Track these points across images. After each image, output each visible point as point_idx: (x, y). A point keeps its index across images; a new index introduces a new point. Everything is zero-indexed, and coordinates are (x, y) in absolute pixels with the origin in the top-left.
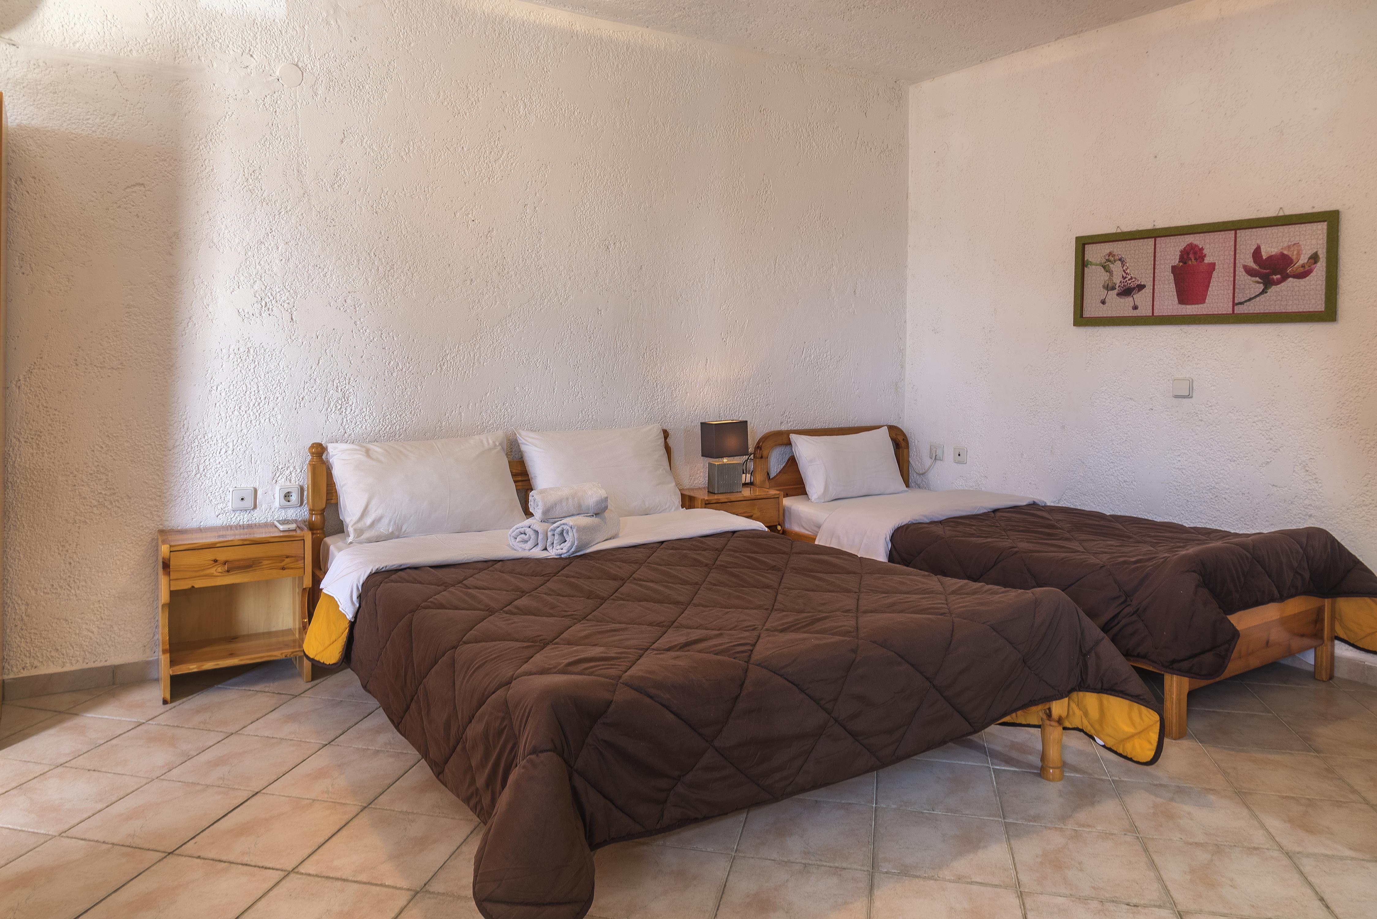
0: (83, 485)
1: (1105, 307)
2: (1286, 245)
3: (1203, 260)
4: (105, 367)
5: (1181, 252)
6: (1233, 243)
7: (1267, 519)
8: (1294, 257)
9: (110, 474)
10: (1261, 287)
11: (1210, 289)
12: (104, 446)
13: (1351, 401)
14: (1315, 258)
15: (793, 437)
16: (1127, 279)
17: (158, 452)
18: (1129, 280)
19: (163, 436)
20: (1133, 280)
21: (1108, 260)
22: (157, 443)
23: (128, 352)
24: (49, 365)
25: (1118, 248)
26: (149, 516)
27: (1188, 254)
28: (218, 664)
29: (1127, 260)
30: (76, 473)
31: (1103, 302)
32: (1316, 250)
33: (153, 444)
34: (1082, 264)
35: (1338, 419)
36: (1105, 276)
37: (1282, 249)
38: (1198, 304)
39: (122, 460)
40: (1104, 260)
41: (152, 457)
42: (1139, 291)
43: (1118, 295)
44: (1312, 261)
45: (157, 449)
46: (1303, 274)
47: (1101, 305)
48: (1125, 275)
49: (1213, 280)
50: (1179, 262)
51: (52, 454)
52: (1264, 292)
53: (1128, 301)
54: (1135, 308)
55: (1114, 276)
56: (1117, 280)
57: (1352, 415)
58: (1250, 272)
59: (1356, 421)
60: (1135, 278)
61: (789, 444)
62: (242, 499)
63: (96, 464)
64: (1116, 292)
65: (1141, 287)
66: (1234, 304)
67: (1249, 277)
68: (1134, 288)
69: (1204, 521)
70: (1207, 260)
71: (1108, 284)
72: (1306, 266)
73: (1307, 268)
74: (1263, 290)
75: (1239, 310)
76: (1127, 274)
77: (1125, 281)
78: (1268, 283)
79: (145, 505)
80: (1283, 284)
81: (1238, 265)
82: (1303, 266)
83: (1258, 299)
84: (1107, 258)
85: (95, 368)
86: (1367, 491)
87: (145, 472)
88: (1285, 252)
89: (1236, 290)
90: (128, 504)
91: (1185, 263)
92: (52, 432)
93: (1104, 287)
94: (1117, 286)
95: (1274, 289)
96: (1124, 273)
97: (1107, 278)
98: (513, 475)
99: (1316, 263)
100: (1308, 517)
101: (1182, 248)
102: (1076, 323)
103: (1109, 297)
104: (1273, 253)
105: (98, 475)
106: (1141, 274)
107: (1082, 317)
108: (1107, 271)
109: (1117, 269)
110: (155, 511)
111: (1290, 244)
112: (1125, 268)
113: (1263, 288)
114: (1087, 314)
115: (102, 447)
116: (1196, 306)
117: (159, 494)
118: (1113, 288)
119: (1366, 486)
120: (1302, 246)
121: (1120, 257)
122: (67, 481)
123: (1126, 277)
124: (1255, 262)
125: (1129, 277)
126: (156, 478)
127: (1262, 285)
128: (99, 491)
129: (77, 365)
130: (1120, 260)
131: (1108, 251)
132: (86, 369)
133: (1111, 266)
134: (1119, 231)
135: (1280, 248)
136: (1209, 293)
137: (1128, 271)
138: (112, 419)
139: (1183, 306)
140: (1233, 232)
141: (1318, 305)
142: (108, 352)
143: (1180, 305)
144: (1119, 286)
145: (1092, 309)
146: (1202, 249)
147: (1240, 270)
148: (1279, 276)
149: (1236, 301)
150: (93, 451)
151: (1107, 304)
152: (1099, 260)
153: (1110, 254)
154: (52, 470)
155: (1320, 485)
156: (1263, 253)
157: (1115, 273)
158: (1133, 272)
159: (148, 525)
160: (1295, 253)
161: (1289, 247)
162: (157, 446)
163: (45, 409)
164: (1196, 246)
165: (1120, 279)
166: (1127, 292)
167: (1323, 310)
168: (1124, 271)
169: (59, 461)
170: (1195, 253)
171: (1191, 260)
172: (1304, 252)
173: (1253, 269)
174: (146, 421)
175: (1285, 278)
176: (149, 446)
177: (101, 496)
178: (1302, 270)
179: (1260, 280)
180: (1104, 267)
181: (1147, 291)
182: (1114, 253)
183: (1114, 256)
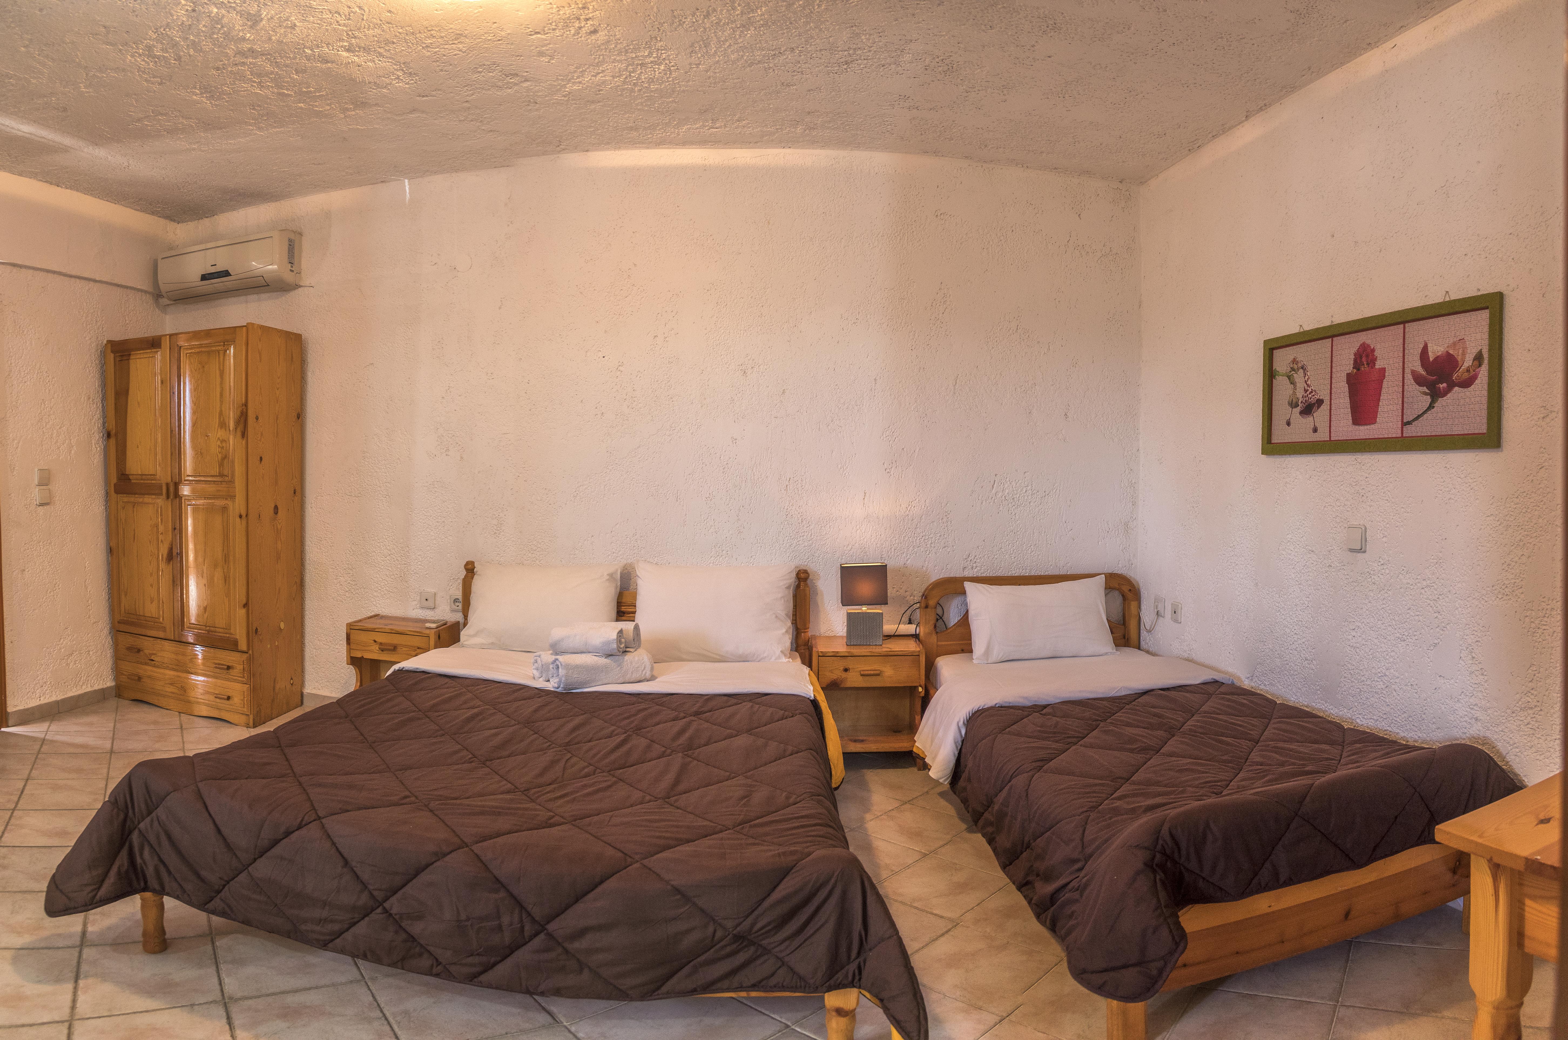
1: (1290, 429)
2: (1452, 341)
3: (1374, 364)
5: (1355, 355)
6: (1402, 341)
7: (1434, 720)
8: (1459, 359)
10: (1428, 399)
11: (1381, 404)
13: (1516, 562)
14: (1479, 358)
15: (968, 584)
16: (1308, 392)
18: (1310, 393)
20: (1313, 394)
21: (1293, 369)
25: (1300, 353)
27: (1361, 357)
29: (1309, 367)
31: (1288, 423)
32: (1480, 348)
34: (1270, 375)
35: (1503, 587)
36: (1289, 390)
37: (1448, 347)
38: (1370, 424)
40: (1289, 369)
42: (1319, 407)
43: (1301, 413)
44: (1476, 363)
46: (1467, 383)
47: (1287, 426)
48: (1306, 388)
49: (1383, 391)
50: (1353, 368)
52: (1431, 407)
53: (1309, 421)
54: (1315, 430)
55: (1298, 389)
56: (1300, 393)
57: (1517, 581)
58: (1419, 380)
59: (1520, 591)
60: (1315, 391)
61: (964, 591)
64: (1298, 409)
65: (1320, 402)
66: (1404, 424)
67: (1417, 387)
68: (1314, 404)
69: (1375, 717)
70: (1379, 364)
71: (1292, 400)
72: (1471, 371)
73: (1472, 373)
74: (1431, 404)
75: (1410, 431)
76: (1308, 386)
77: (1306, 394)
78: (1435, 395)
80: (1449, 395)
81: (1407, 371)
82: (1468, 371)
83: (1425, 416)
84: (1292, 366)
86: (1532, 689)
88: (1451, 352)
89: (1405, 405)
91: (1358, 370)
93: (1289, 403)
94: (1300, 401)
95: (1441, 402)
96: (1306, 386)
97: (1292, 391)
99: (1480, 365)
100: (1474, 720)
101: (1355, 349)
102: (1267, 452)
103: (1293, 417)
104: (1440, 353)
106: (1320, 385)
107: (1272, 443)
108: (1291, 383)
109: (1299, 379)
111: (1455, 340)
112: (1306, 378)
113: (1430, 400)
114: (1277, 440)
116: (1368, 427)
118: (1297, 405)
119: (1530, 682)
120: (1467, 343)
121: (1302, 363)
123: (1307, 390)
124: (1423, 365)
125: (1310, 390)
127: (1429, 397)
130: (1302, 368)
131: (1290, 358)
133: (1295, 375)
134: (1300, 331)
135: (1446, 346)
136: (1379, 410)
137: (1309, 382)
139: (1357, 427)
140: (1402, 326)
141: (1481, 424)
143: (1354, 426)
144: (1304, 402)
145: (1279, 432)
146: (1373, 350)
147: (1409, 377)
148: (1445, 385)
149: (1405, 421)
151: (1291, 426)
152: (1285, 368)
153: (1294, 361)
155: (1486, 678)
156: (1430, 354)
157: (1298, 385)
158: (1314, 385)
160: (1461, 351)
161: (1454, 344)
164: (1369, 346)
165: (1303, 392)
166: (1308, 409)
167: (1488, 431)
168: (1306, 382)
170: (1367, 356)
171: (1363, 365)
172: (1469, 351)
173: (1421, 375)
175: (1451, 386)
178: (1466, 375)
179: (1427, 391)
180: (1289, 377)
181: (1325, 408)
182: (1297, 359)
183: (1297, 363)
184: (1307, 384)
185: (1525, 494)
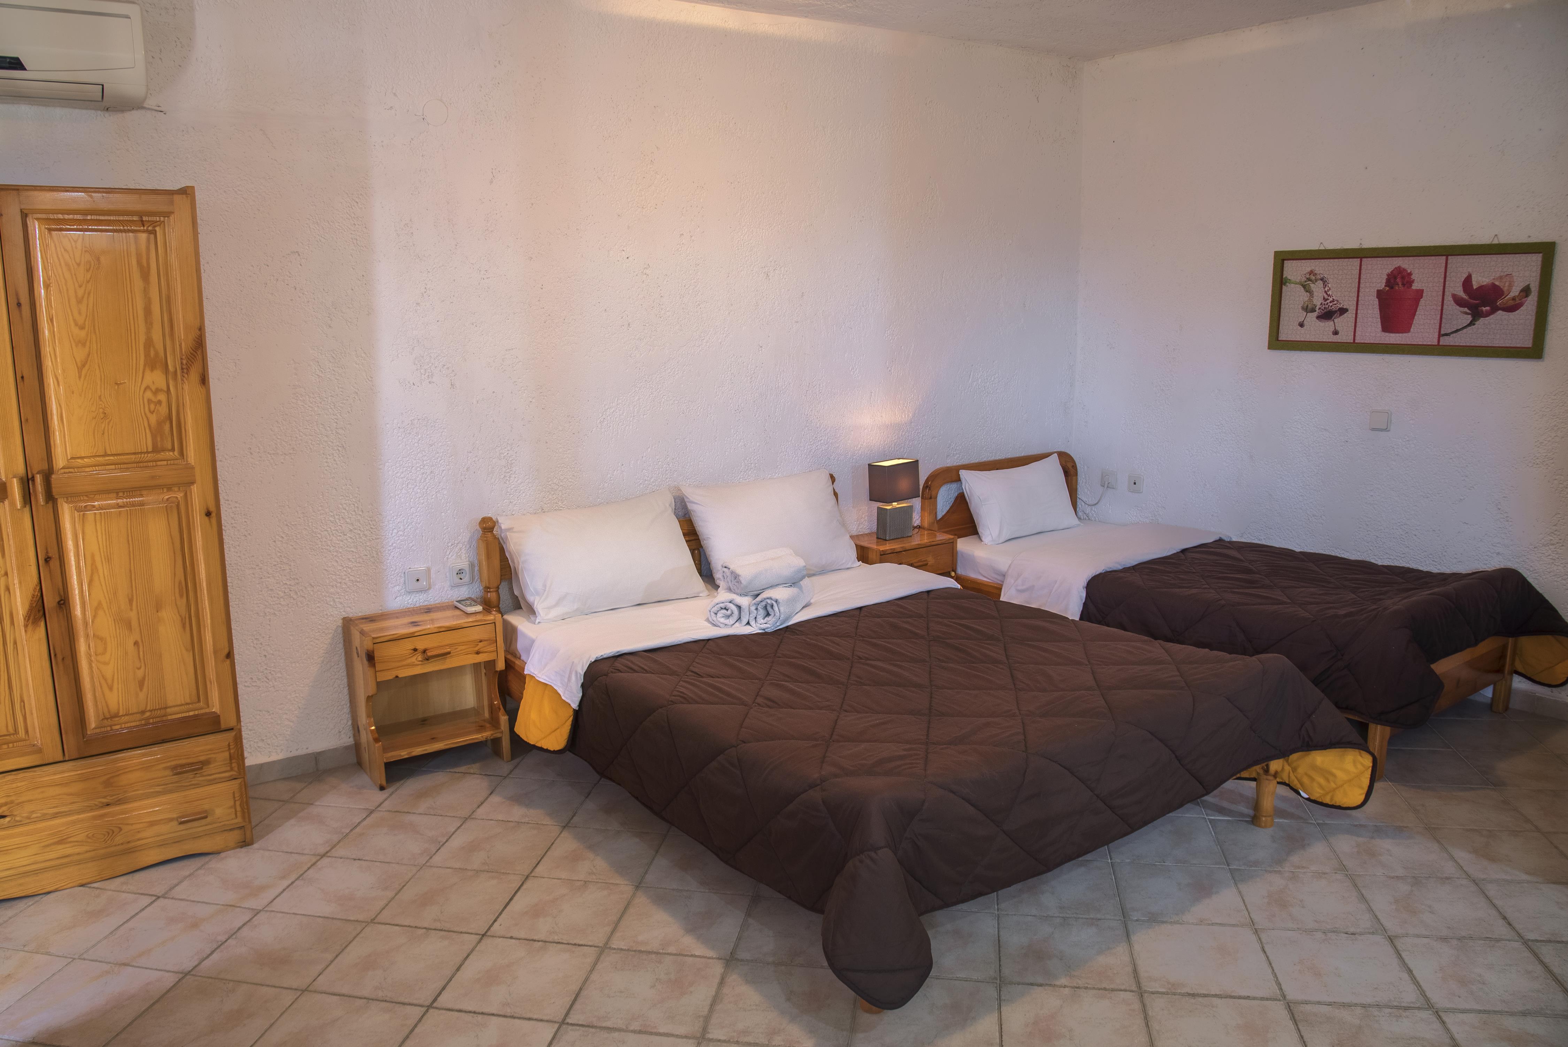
0: (269, 577)
1: (1302, 330)
2: (1498, 275)
3: (1411, 286)
4: (278, 454)
5: (1388, 275)
6: (1443, 269)
7: (1456, 556)
8: (1505, 289)
9: (292, 564)
10: (1469, 318)
11: (1416, 317)
12: (284, 536)
13: (1549, 441)
14: (1526, 291)
15: (963, 473)
16: (1328, 301)
17: (334, 538)
18: (1330, 302)
19: (337, 521)
20: (1335, 303)
21: (1309, 279)
22: (333, 528)
23: (298, 436)
24: (225, 456)
25: (1320, 267)
26: (332, 603)
27: (1395, 278)
28: (426, 750)
29: (1330, 280)
30: (261, 565)
31: (1301, 325)
32: (1528, 283)
33: (329, 529)
34: (1280, 282)
35: (1534, 458)
36: (1304, 297)
37: (1494, 279)
38: (1402, 333)
39: (302, 549)
40: (1304, 279)
41: (330, 544)
42: (1341, 314)
43: (1318, 317)
44: (1523, 294)
45: (333, 535)
46: (1512, 308)
47: (1299, 328)
48: (1326, 297)
49: (1420, 308)
50: (1385, 286)
51: (238, 548)
52: (1471, 324)
53: (1329, 325)
54: (1336, 333)
55: (1315, 297)
56: (1318, 301)
57: (1549, 455)
58: (1459, 302)
59: (1552, 461)
60: (1337, 301)
61: (958, 480)
62: (418, 580)
63: (279, 554)
64: (1315, 314)
65: (1343, 311)
66: (1440, 335)
67: (1458, 307)
68: (1336, 312)
70: (1415, 286)
71: (1307, 306)
72: (1517, 299)
73: (1518, 301)
74: (1471, 322)
75: (1445, 341)
76: (1329, 295)
77: (1326, 303)
78: (1476, 315)
79: (327, 593)
80: (1492, 316)
81: (1447, 293)
82: (1514, 299)
83: (1465, 331)
84: (1308, 277)
85: (269, 455)
87: (324, 559)
88: (1497, 283)
89: (1443, 320)
90: (312, 593)
91: (1392, 288)
92: (235, 525)
93: (1303, 308)
94: (1317, 308)
95: (1482, 321)
96: (1325, 295)
97: (1307, 299)
98: (684, 535)
99: (1527, 296)
100: (1495, 554)
101: (1389, 271)
102: (1271, 347)
103: (1308, 319)
104: (1485, 283)
105: (282, 566)
106: (1344, 296)
107: (1278, 340)
108: (1307, 291)
109: (1317, 289)
110: (337, 598)
111: (1502, 274)
112: (1326, 289)
113: (1471, 319)
114: (1282, 337)
115: (282, 537)
116: (1401, 335)
117: (339, 580)
118: (1313, 310)
120: (1515, 278)
121: (1322, 276)
122: (254, 574)
123: (1327, 299)
124: (1465, 291)
125: (1331, 299)
126: (335, 564)
127: (1470, 316)
128: (284, 582)
129: (251, 453)
130: (1322, 279)
131: (1309, 269)
132: (260, 457)
133: (1312, 285)
134: (1322, 248)
135: (1492, 278)
136: (1414, 322)
137: (1330, 293)
138: (289, 508)
139: (1387, 334)
140: (1444, 257)
141: (1526, 341)
142: (279, 437)
143: (1383, 333)
144: (1320, 309)
145: (1288, 332)
146: (1410, 274)
147: (1449, 299)
148: (1488, 308)
149: (1442, 332)
150: (275, 542)
151: (1305, 327)
152: (1299, 278)
153: (1311, 272)
154: (240, 564)
155: (1511, 523)
156: (1474, 283)
157: (1315, 294)
158: (1335, 294)
159: (332, 613)
160: (1507, 284)
161: (1501, 278)
162: (334, 532)
163: (227, 502)
164: (1405, 270)
165: (1321, 300)
166: (1327, 315)
167: (1530, 346)
168: (1325, 292)
169: (244, 554)
170: (1403, 278)
171: (1398, 284)
172: (1516, 284)
173: (1462, 298)
174: (321, 506)
175: (1494, 310)
176: (326, 532)
177: (286, 586)
178: (1511, 303)
179: (1468, 311)
180: (1304, 286)
181: (1349, 316)
182: (1316, 272)
183: (1315, 275)
184: (1327, 294)
185: (1563, 393)
